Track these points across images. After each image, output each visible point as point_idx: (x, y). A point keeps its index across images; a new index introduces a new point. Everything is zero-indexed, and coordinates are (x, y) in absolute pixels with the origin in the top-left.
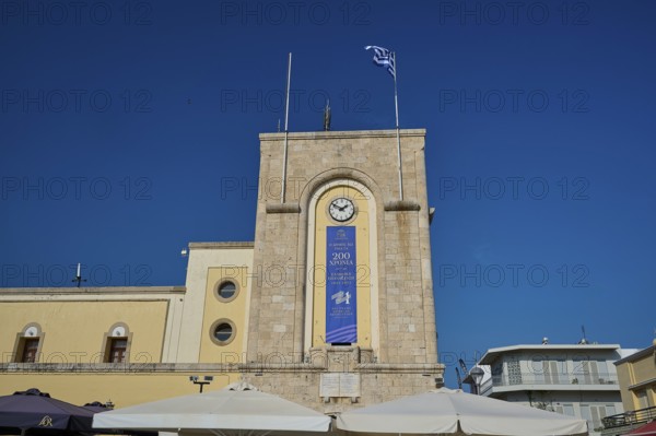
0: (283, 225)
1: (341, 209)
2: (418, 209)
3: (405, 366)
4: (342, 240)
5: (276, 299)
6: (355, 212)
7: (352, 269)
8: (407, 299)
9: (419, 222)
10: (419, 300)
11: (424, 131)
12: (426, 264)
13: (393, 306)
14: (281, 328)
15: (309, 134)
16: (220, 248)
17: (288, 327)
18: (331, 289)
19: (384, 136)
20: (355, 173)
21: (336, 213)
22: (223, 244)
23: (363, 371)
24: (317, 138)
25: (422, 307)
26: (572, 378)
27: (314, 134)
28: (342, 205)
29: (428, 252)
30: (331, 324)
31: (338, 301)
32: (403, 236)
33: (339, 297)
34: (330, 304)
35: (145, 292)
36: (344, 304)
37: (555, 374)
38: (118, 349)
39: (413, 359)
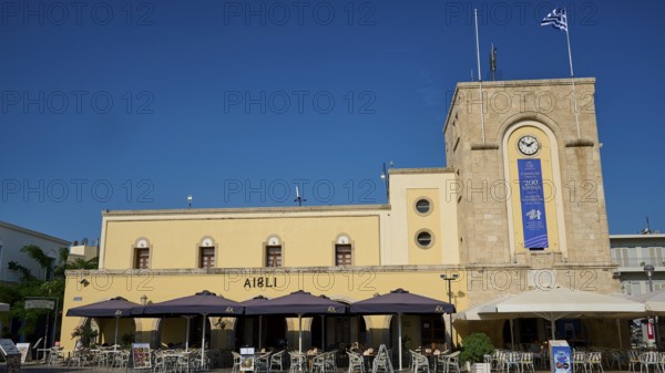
0: (486, 159)
1: (529, 145)
2: (592, 145)
3: (590, 264)
4: (530, 170)
5: (487, 216)
6: (539, 147)
7: (540, 193)
8: (588, 215)
9: (593, 155)
10: (596, 215)
11: (593, 79)
12: (600, 189)
13: (576, 220)
14: (493, 239)
15: (499, 83)
16: (414, 173)
17: (499, 237)
18: (526, 208)
19: (561, 84)
20: (539, 116)
21: (524, 148)
22: (416, 170)
23: (558, 268)
24: (506, 86)
25: (599, 221)
26: (640, 262)
27: (503, 82)
28: (529, 142)
29: (601, 179)
30: (528, 234)
31: (532, 217)
32: (582, 167)
33: (532, 214)
34: (526, 220)
35: (359, 209)
36: (536, 219)
37: (626, 258)
38: (341, 253)
39: (594, 259)
